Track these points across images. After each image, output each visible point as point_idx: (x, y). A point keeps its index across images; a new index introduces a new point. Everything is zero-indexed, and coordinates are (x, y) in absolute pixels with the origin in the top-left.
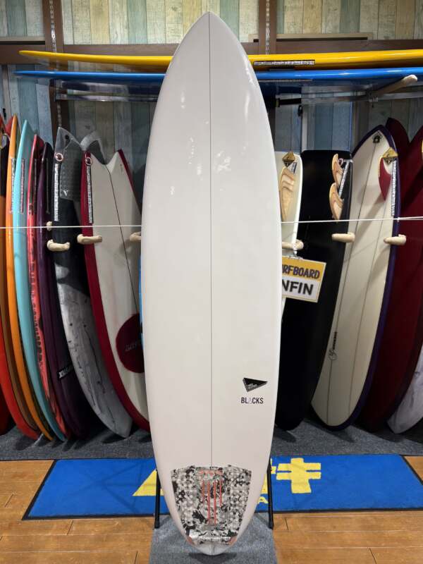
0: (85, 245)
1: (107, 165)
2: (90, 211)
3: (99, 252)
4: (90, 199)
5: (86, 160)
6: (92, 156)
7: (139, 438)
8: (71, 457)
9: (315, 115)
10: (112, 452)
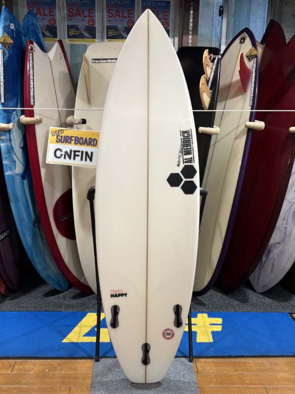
0: (28, 125)
1: (48, 54)
2: (32, 94)
3: (39, 131)
4: (32, 83)
5: (29, 48)
6: (35, 44)
7: (72, 294)
8: (14, 310)
9: (234, 16)
10: (49, 306)
